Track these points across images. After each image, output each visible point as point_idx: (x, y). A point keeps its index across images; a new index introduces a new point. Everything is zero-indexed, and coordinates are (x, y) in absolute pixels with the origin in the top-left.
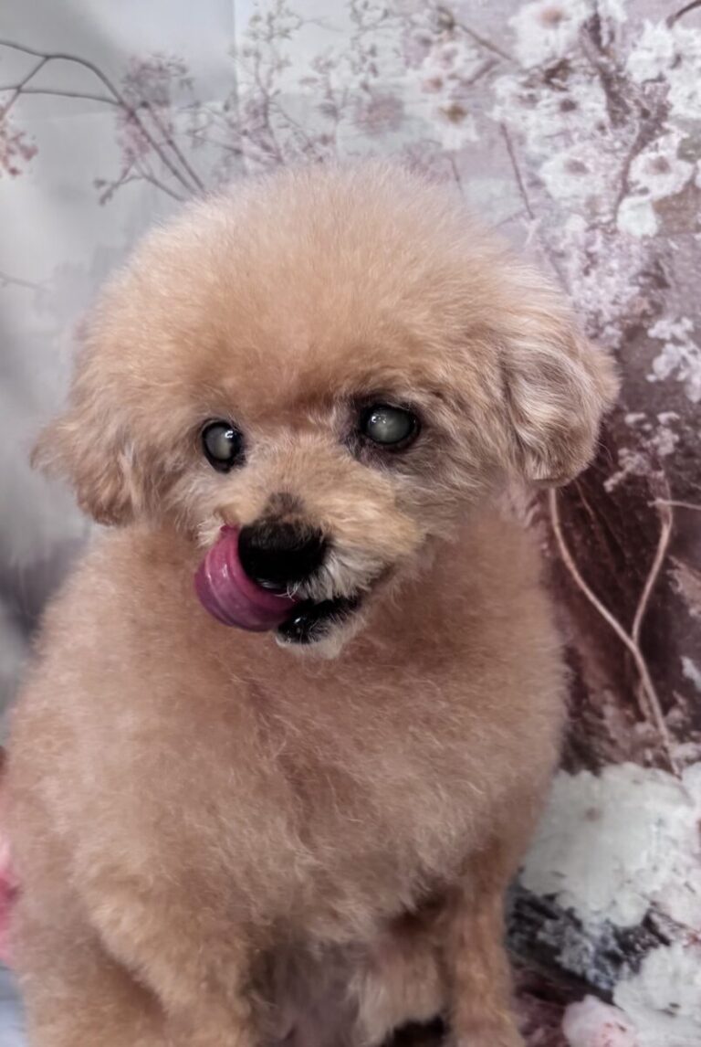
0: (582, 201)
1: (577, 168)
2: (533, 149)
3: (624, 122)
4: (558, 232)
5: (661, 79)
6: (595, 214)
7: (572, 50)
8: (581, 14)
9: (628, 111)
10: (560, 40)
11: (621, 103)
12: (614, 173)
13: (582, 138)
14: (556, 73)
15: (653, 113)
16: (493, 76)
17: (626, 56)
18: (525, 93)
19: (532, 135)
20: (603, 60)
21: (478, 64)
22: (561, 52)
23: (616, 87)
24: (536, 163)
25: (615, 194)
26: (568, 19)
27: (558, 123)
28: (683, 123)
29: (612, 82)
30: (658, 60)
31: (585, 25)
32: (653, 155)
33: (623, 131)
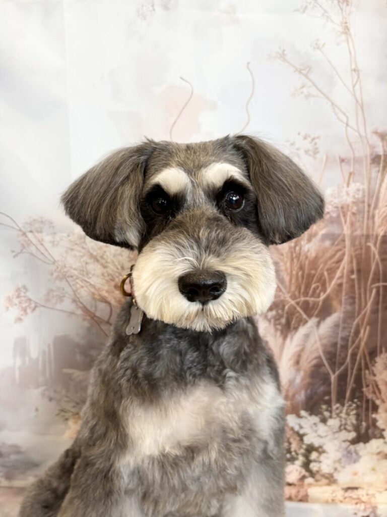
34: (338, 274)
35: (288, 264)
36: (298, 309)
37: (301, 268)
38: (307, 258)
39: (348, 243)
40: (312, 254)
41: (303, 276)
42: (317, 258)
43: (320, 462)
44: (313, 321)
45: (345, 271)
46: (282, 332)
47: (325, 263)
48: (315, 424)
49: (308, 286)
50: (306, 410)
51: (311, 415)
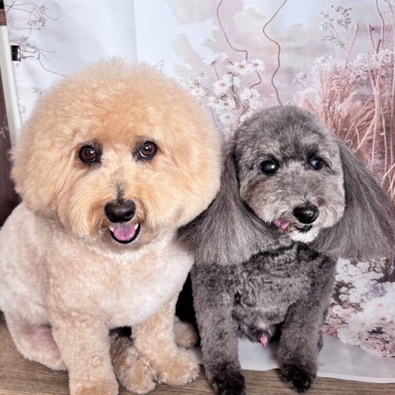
0: (229, 125)
1: (228, 117)
2: (218, 113)
3: (239, 108)
4: (223, 131)
5: (248, 100)
6: (232, 127)
7: (227, 92)
8: (230, 84)
9: (240, 106)
10: (225, 90)
11: (238, 104)
12: (237, 119)
13: (229, 111)
14: (224, 97)
15: (246, 107)
16: (209, 96)
17: (240, 95)
18: (216, 100)
19: (217, 110)
20: (235, 95)
21: (205, 93)
22: (225, 93)
23: (237, 101)
24: (218, 116)
25: (237, 124)
26: (226, 85)
27: (224, 107)
28: (253, 110)
29: (237, 100)
30: (247, 96)
31: (230, 87)
32: (246, 116)
33: (239, 110)
34: (368, 131)
37: (335, 126)
38: (339, 116)
39: (377, 103)
40: (344, 114)
42: (348, 116)
43: (349, 294)
45: (375, 129)
47: (357, 121)
48: (346, 265)
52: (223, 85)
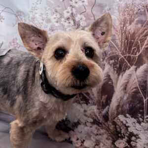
2: (66, 27)
5: (79, 21)
14: (68, 19)
15: (78, 25)
17: (76, 18)
20: (73, 18)
21: (60, 17)
22: (69, 16)
23: (74, 21)
27: (68, 24)
31: (71, 14)
34: (146, 43)
35: (120, 36)
36: (125, 60)
37: (127, 38)
38: (129, 33)
40: (132, 31)
41: (127, 43)
42: (134, 33)
43: (137, 142)
44: (133, 68)
46: (117, 72)
47: (139, 36)
48: (134, 123)
49: (130, 48)
50: (130, 114)
51: (132, 117)
52: (68, 12)
